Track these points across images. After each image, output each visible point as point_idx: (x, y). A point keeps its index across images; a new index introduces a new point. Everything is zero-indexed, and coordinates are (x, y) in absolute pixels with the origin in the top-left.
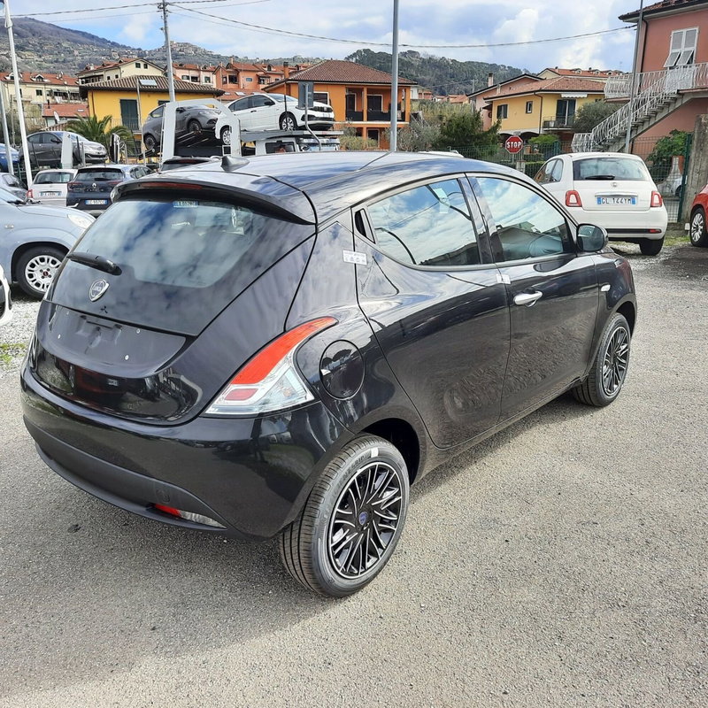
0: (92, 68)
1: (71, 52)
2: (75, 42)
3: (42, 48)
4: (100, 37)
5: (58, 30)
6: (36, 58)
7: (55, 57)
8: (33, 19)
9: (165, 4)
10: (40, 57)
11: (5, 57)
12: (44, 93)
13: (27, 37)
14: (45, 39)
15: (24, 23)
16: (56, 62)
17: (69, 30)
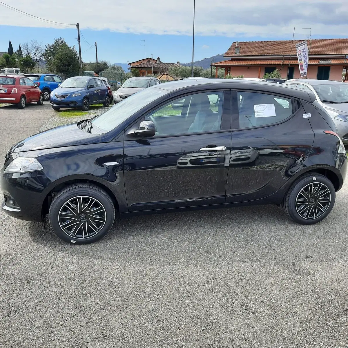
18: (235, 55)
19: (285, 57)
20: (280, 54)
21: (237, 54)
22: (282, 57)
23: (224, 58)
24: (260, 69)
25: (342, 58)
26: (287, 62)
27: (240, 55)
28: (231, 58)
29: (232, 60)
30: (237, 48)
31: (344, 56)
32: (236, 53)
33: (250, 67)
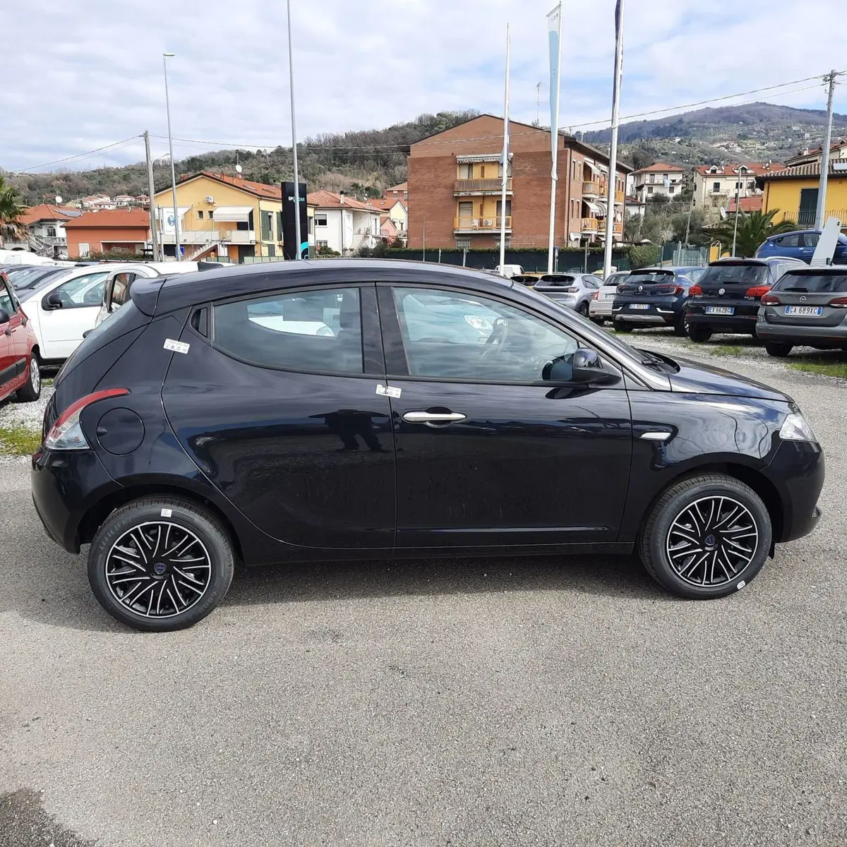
0: (806, 153)
1: (800, 136)
2: (809, 123)
3: (767, 134)
4: (841, 114)
5: (789, 112)
6: (758, 146)
7: (780, 143)
8: (765, 103)
9: (832, 75)
10: (764, 144)
11: (723, 148)
12: (744, 186)
13: (754, 123)
14: (773, 124)
15: (753, 109)
16: (781, 148)
17: (804, 110)
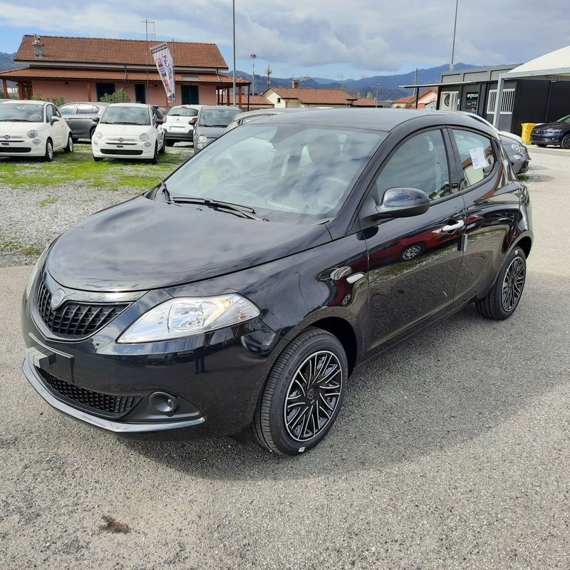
18: (36, 58)
19: (128, 67)
20: (119, 62)
21: (40, 58)
22: (123, 67)
23: (16, 63)
24: (88, 86)
25: (213, 74)
26: (133, 77)
27: (46, 59)
28: (28, 64)
29: (32, 68)
30: (37, 46)
31: (215, 70)
32: (37, 54)
33: (68, 82)
